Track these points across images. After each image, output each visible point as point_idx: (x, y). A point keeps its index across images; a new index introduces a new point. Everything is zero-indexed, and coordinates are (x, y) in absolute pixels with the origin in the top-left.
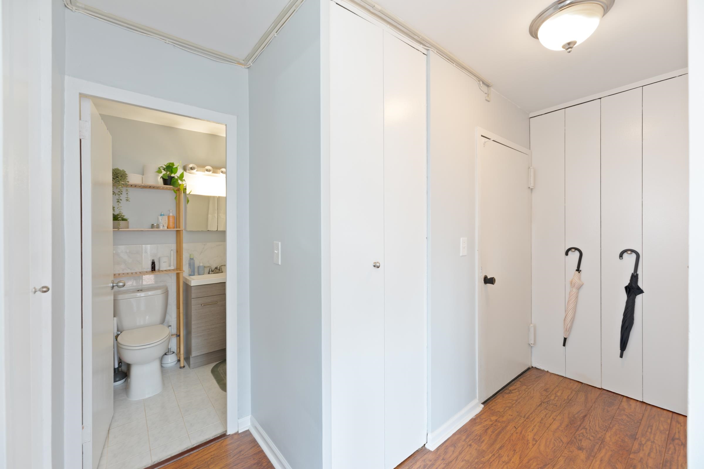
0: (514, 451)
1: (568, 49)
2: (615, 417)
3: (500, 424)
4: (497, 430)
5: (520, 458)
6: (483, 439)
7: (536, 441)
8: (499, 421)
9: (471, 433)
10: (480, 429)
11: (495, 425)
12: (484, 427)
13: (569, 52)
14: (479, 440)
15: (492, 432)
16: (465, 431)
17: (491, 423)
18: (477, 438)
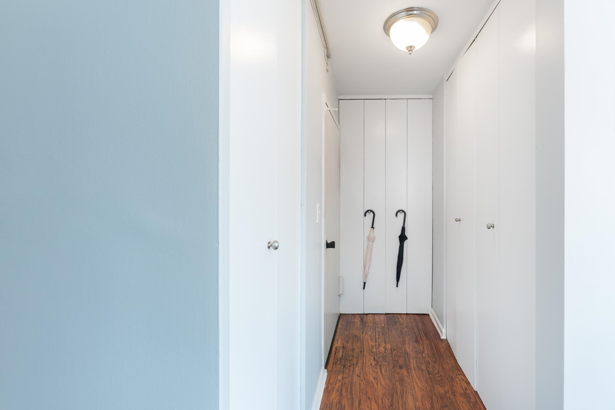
0: (369, 400)
1: (409, 51)
2: (402, 332)
3: (347, 380)
4: (348, 387)
5: (376, 403)
6: (343, 404)
7: (377, 379)
8: (345, 377)
9: (331, 405)
10: (336, 396)
11: (345, 384)
12: (338, 391)
13: (410, 54)
14: (341, 407)
15: (346, 392)
16: (325, 407)
17: (340, 384)
18: (338, 407)
